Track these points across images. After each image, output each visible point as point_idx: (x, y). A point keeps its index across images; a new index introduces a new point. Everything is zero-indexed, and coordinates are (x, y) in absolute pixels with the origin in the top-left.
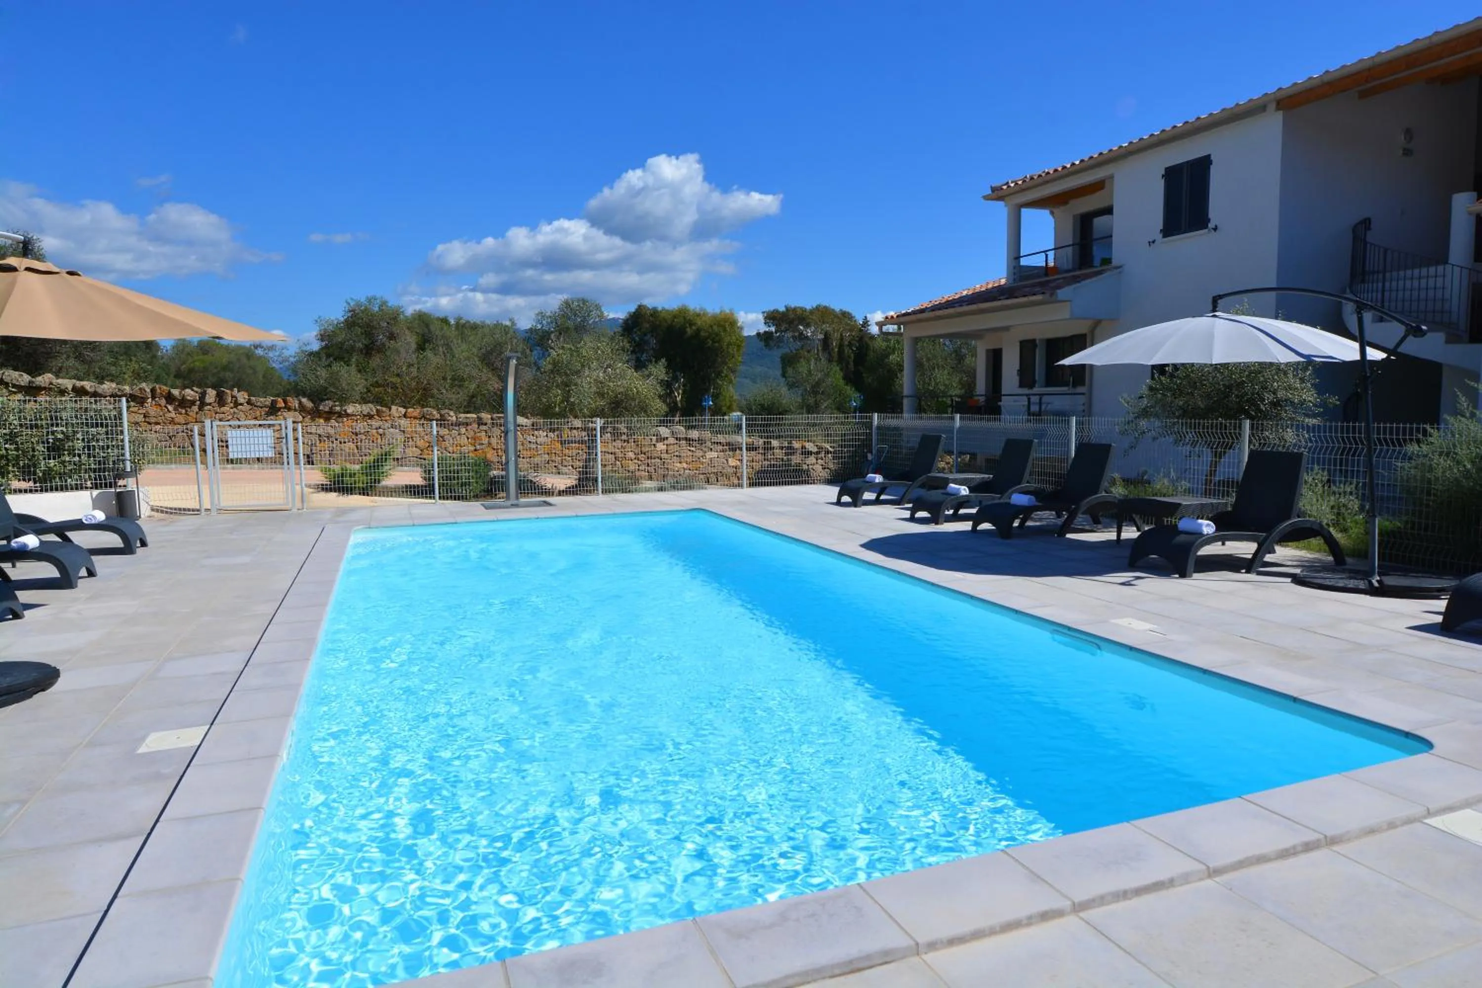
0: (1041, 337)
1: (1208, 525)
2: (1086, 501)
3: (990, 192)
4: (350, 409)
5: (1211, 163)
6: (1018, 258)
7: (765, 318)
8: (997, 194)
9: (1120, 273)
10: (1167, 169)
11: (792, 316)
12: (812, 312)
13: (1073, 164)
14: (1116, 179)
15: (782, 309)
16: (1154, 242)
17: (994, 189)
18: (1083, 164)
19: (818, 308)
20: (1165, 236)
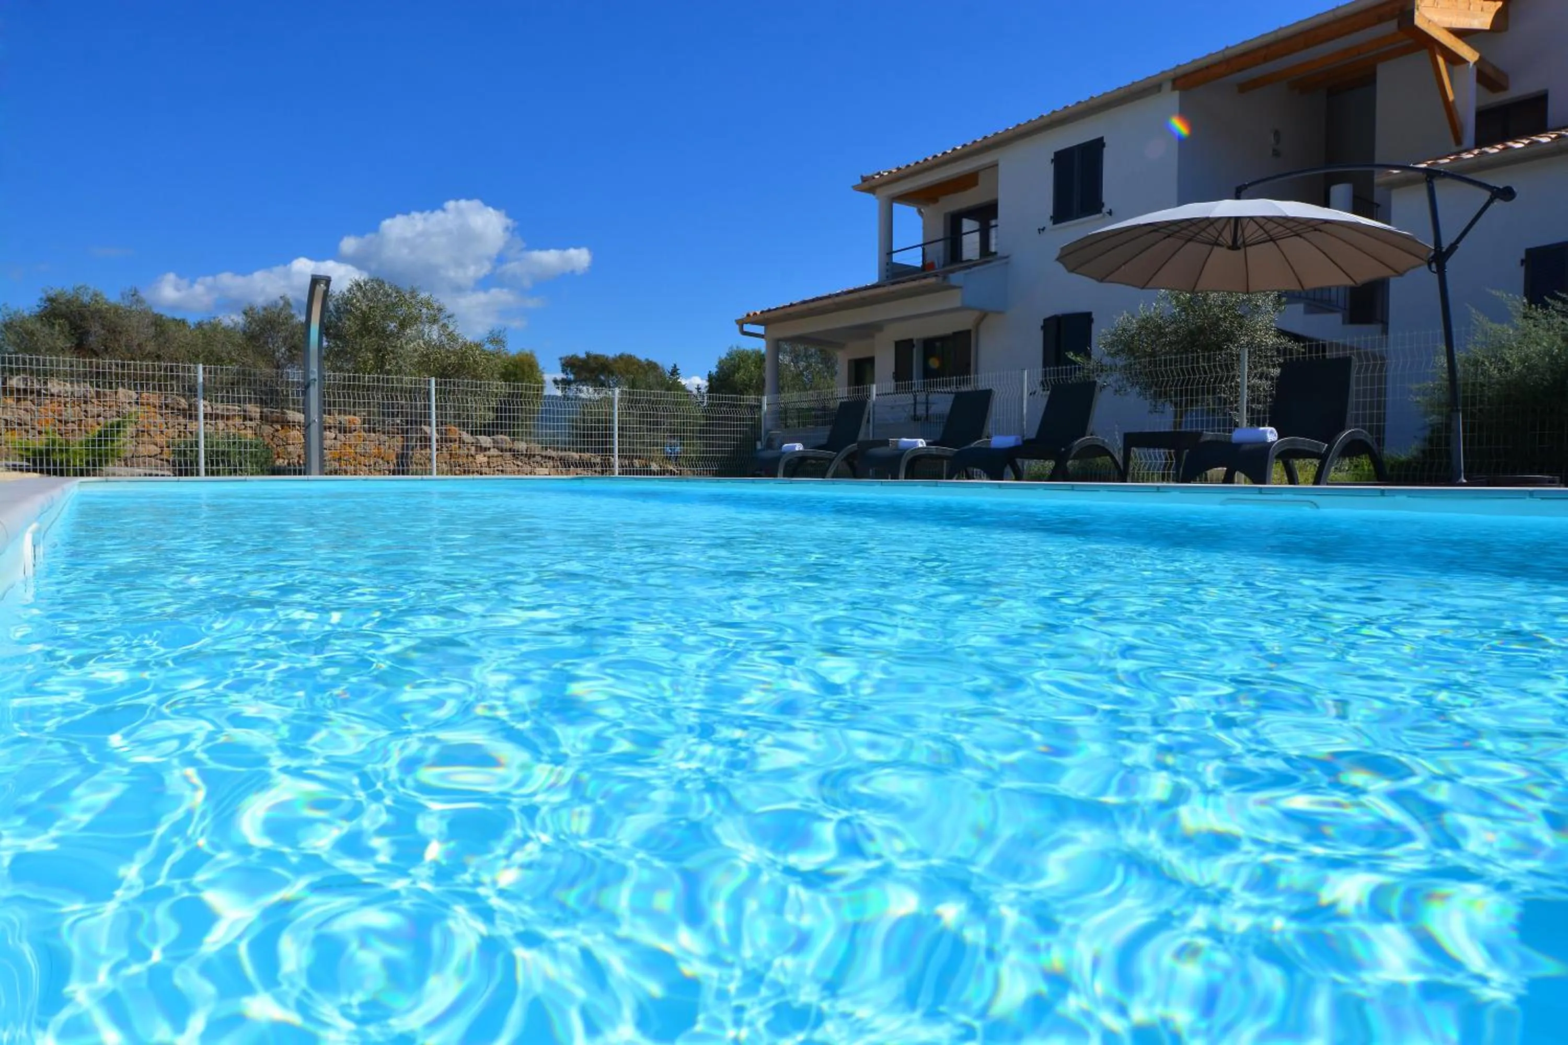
0: (918, 337)
1: (1271, 432)
2: (1076, 443)
3: (860, 181)
4: (55, 386)
5: (1103, 145)
6: (890, 253)
7: (563, 365)
8: (869, 185)
9: (1007, 263)
10: (1056, 154)
11: (593, 365)
12: (615, 360)
13: (954, 149)
14: (1000, 166)
15: (582, 355)
16: (1043, 229)
17: (864, 179)
18: (966, 149)
19: (621, 357)
20: (1054, 223)
